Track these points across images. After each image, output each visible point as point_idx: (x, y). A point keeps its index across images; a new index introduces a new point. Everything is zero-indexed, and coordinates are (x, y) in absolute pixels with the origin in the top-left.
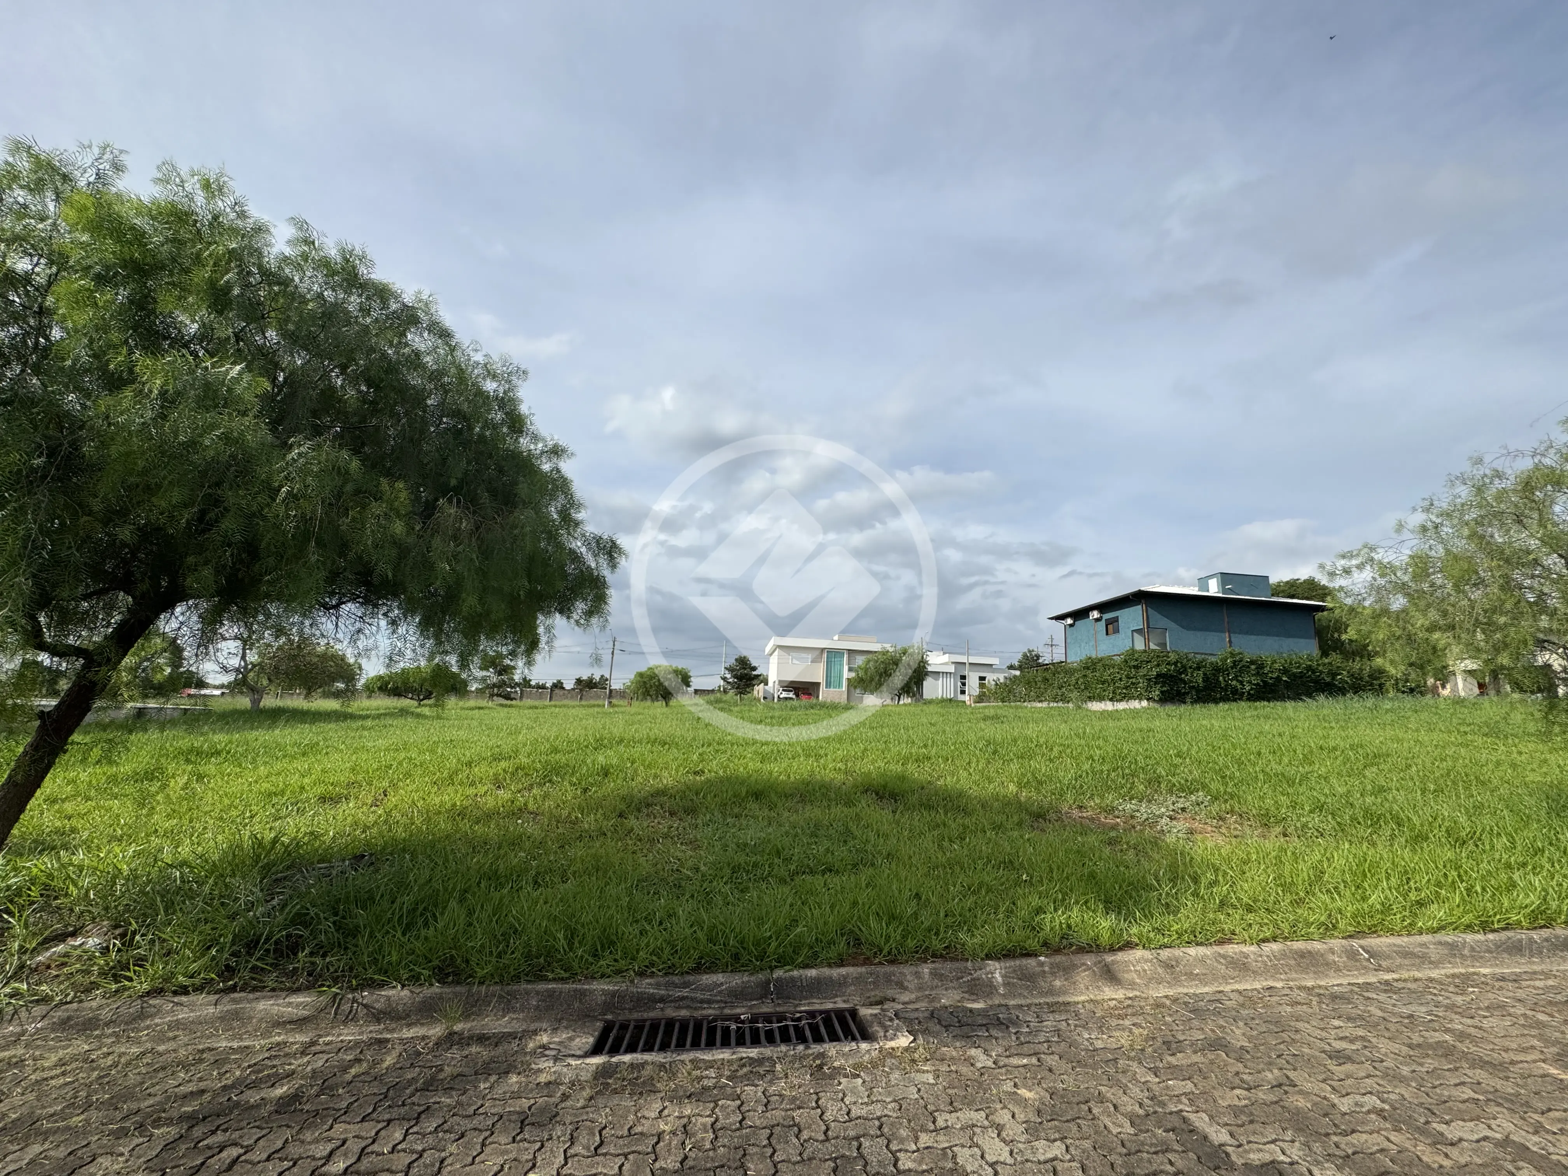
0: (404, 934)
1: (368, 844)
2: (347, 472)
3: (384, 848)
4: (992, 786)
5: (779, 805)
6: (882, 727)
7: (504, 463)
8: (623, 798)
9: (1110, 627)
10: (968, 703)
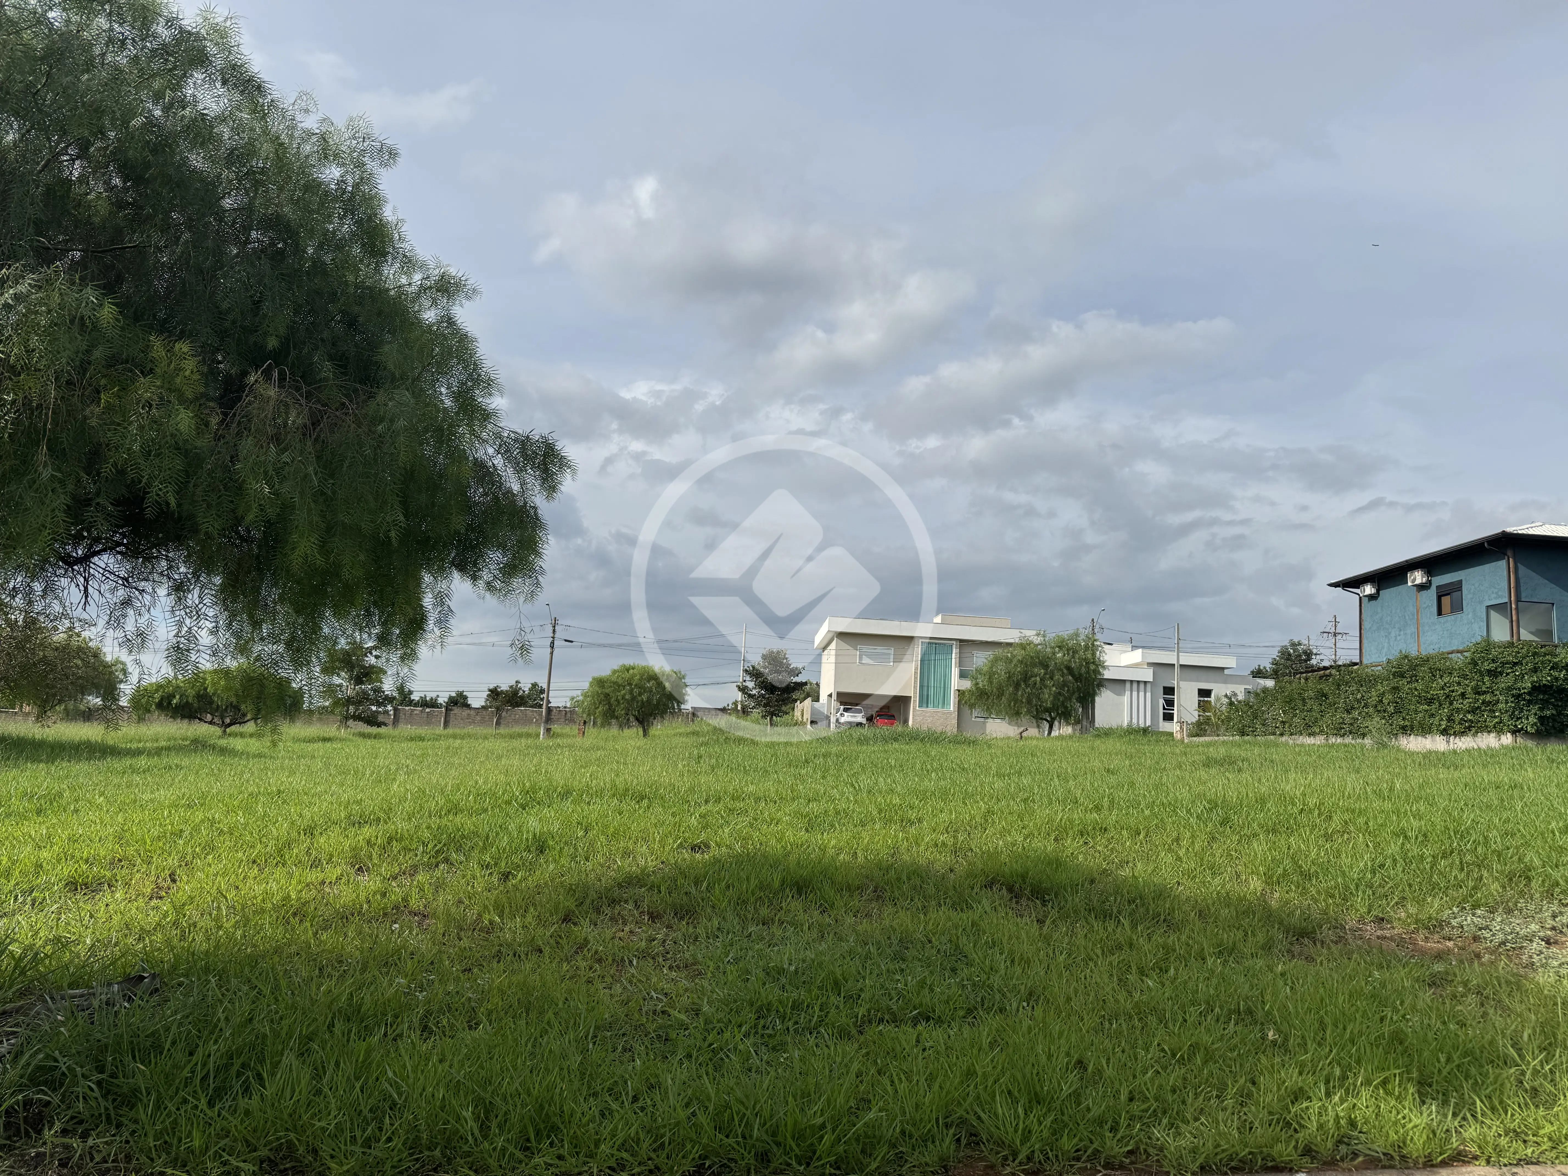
0: (211, 1104)
1: (147, 958)
2: (95, 327)
3: (174, 967)
4: (1217, 880)
5: (839, 903)
6: (1020, 774)
7: (356, 309)
8: (571, 890)
9: (1446, 600)
10: (1178, 736)
